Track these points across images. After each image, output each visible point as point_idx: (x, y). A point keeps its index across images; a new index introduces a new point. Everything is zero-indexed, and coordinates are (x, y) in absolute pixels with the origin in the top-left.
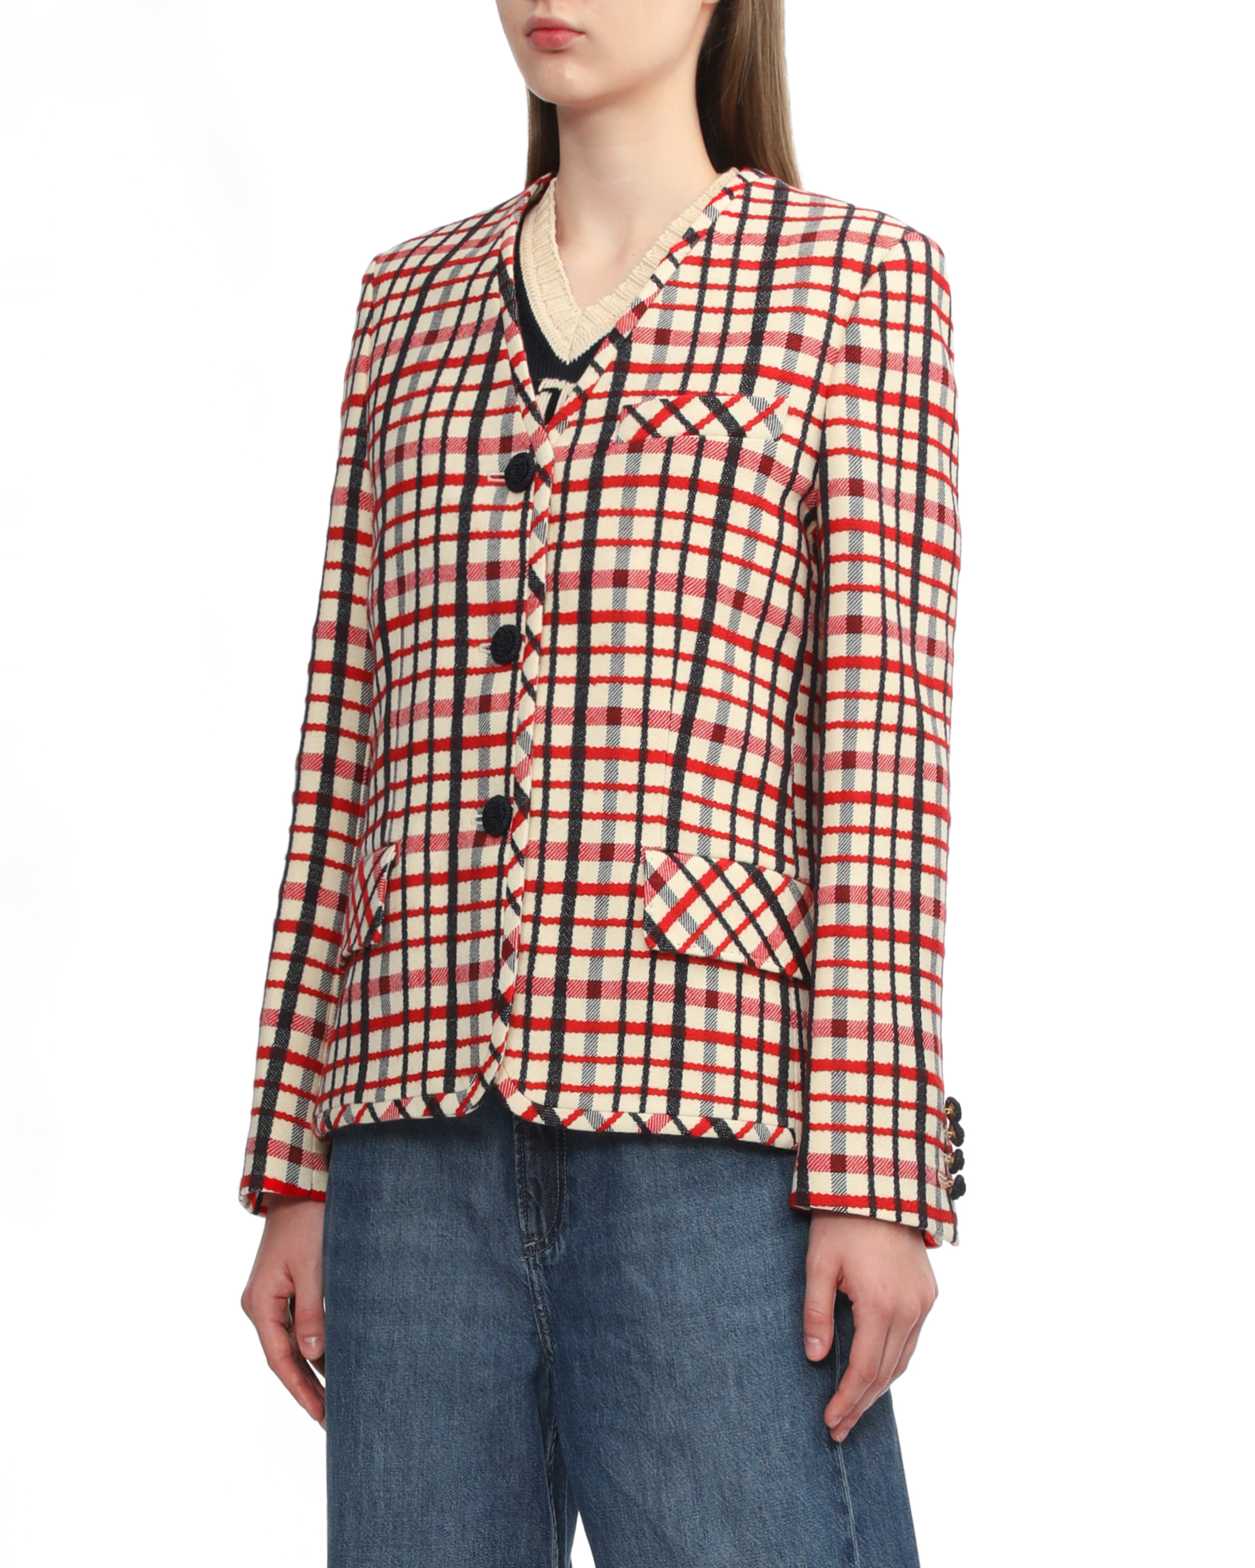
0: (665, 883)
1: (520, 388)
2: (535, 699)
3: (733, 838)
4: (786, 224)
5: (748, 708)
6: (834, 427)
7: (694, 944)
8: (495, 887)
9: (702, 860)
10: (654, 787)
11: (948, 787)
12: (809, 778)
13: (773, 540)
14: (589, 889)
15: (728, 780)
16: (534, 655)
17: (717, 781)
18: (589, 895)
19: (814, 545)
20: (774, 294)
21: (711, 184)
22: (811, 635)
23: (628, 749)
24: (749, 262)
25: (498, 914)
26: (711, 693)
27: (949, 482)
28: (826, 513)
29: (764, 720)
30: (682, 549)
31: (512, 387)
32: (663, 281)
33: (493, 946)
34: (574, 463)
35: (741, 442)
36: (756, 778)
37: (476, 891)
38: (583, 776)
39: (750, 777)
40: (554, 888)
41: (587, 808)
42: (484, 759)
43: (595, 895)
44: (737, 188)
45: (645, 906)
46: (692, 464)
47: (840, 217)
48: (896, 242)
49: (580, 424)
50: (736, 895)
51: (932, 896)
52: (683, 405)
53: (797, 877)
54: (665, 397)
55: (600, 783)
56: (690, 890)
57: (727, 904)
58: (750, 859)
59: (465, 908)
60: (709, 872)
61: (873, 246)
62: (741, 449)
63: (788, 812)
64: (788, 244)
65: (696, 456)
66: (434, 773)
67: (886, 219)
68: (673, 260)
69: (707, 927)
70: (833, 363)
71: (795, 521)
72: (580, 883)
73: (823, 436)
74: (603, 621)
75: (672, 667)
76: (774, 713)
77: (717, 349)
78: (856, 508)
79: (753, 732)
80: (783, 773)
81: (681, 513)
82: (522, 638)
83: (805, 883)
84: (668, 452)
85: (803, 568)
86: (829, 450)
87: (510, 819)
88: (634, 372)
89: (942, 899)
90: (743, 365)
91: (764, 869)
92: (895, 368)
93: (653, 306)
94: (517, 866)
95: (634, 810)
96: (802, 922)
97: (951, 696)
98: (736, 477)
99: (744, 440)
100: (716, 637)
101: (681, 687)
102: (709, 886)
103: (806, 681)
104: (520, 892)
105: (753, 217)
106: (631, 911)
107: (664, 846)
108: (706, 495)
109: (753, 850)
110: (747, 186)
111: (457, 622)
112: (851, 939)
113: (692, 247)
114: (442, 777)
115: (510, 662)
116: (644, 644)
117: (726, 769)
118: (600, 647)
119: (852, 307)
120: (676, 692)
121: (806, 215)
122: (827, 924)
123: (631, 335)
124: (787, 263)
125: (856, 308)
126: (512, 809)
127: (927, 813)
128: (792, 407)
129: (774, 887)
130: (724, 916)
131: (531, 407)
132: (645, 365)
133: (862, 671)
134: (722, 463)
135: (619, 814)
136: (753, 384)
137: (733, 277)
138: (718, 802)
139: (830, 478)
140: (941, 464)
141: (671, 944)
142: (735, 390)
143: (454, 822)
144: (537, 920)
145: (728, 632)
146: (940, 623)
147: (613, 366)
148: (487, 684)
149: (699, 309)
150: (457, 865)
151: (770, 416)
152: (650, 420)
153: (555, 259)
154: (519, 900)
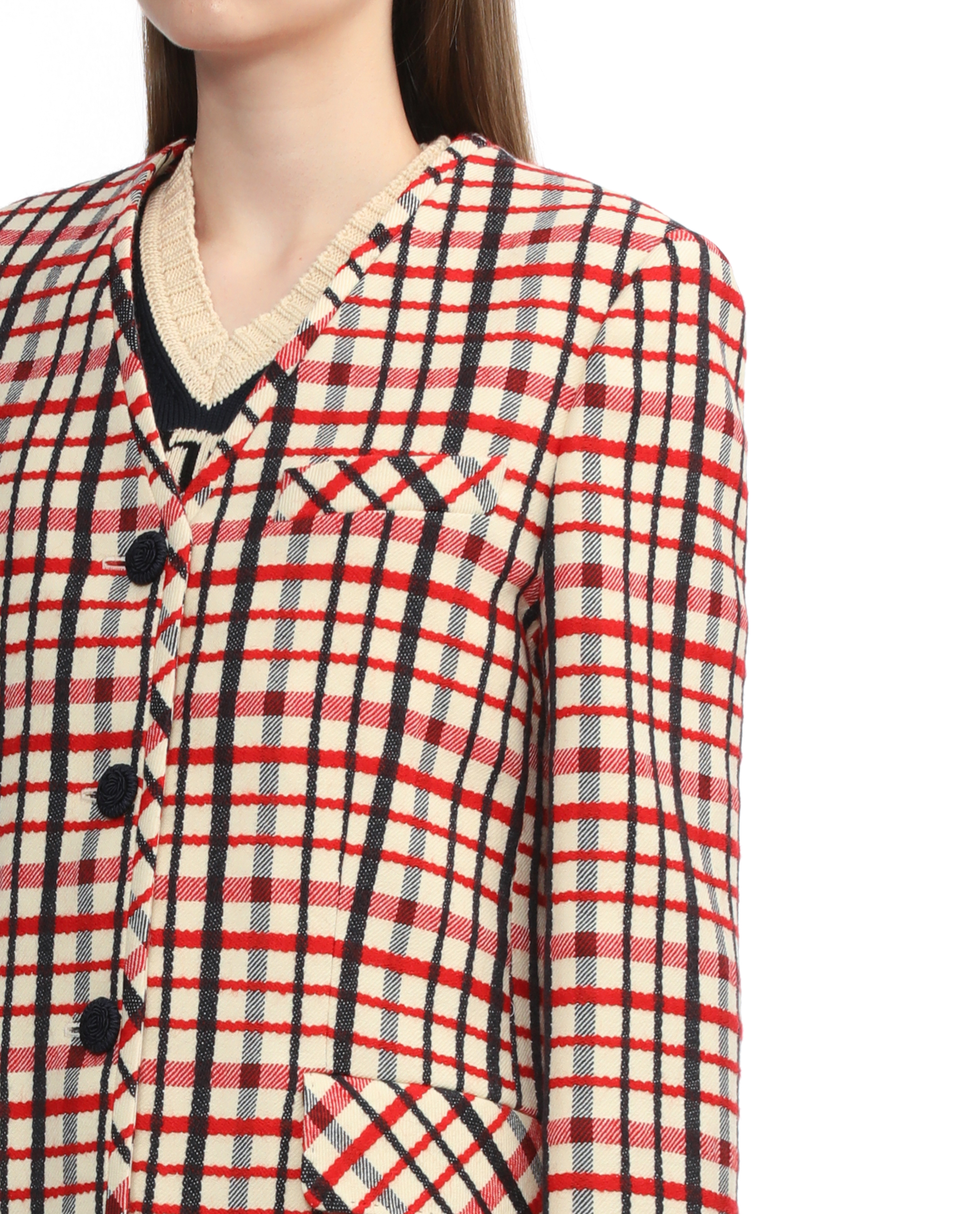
0: (332, 1117)
1: (144, 445)
2: (154, 867)
3: (427, 1055)
4: (511, 218)
5: (446, 876)
6: (565, 494)
7: (376, 1202)
8: (97, 1124)
9: (385, 1086)
10: (316, 986)
11: (737, 985)
12: (533, 969)
13: (480, 649)
14: (225, 1127)
15: (419, 975)
16: (154, 806)
17: (404, 976)
18: (225, 1134)
19: (536, 653)
20: (491, 315)
21: (411, 162)
22: (532, 774)
23: (281, 935)
24: (459, 271)
25: (100, 1161)
26: (395, 857)
27: (731, 563)
28: (551, 611)
29: (469, 893)
30: (359, 664)
31: (133, 443)
32: (342, 297)
33: (93, 1204)
34: (219, 547)
35: (441, 518)
36: (458, 972)
37: (70, 1129)
38: (218, 972)
39: (451, 970)
40: (175, 1125)
41: (222, 1015)
42: (84, 947)
43: (233, 1134)
44: (445, 167)
45: (304, 1149)
46: (376, 549)
47: (583, 206)
48: (657, 241)
49: (227, 492)
50: (434, 1134)
51: (718, 1135)
52: (365, 469)
53: (519, 1107)
54: (341, 458)
55: (241, 982)
56: (369, 1127)
57: (421, 1146)
58: (452, 1084)
59: (55, 1152)
60: (394, 1103)
61: (627, 248)
62: (441, 527)
63: (505, 1018)
64: (511, 246)
65: (381, 538)
66: (16, 963)
67: (642, 210)
68: (356, 269)
69: (393, 1179)
70: (568, 408)
71: (511, 622)
72: (212, 1118)
73: (551, 507)
74: (249, 761)
75: (341, 822)
76: (483, 882)
77: (413, 391)
78: (591, 603)
79: (453, 909)
80: (495, 964)
81: (359, 615)
82: (138, 783)
83: (530, 1115)
84: (345, 534)
85: (521, 686)
86: (557, 526)
87: (118, 1031)
88: (300, 422)
89: (732, 1140)
90: (447, 414)
91: (473, 1097)
92: (652, 413)
93: (326, 331)
94: (127, 1094)
95: (288, 1018)
96: (529, 1170)
97: (738, 857)
98: (433, 566)
99: (446, 515)
100: (401, 781)
101: (353, 850)
102: (395, 1122)
103: (526, 837)
104: (130, 1131)
105: (465, 209)
106: (284, 1156)
107: (330, 1067)
108: (392, 591)
109: (456, 1071)
110: (460, 162)
111: (54, 759)
112: (596, 1193)
113: (381, 251)
114: (26, 970)
115: (121, 815)
116: (304, 793)
117: (417, 961)
118: (243, 796)
119: (596, 332)
120: (346, 856)
121: (537, 204)
122: (561, 1172)
123: (296, 371)
124: (510, 273)
125: (601, 333)
126: (119, 1017)
127: (706, 1020)
128: (511, 469)
129: (487, 1121)
130: (417, 1164)
131: (161, 470)
132: (315, 413)
133: (602, 822)
134: (416, 547)
135: (267, 1023)
136: (459, 439)
137: (437, 291)
138: (407, 1005)
139: (557, 563)
140: (718, 539)
141: (342, 1202)
142: (435, 447)
143: (42, 1033)
144: (152, 1168)
145: (419, 774)
146: (717, 754)
147: (271, 415)
148: (90, 844)
149: (390, 336)
150: (44, 1092)
151: (481, 482)
152: (322, 490)
153: (192, 259)
154: (128, 1142)
